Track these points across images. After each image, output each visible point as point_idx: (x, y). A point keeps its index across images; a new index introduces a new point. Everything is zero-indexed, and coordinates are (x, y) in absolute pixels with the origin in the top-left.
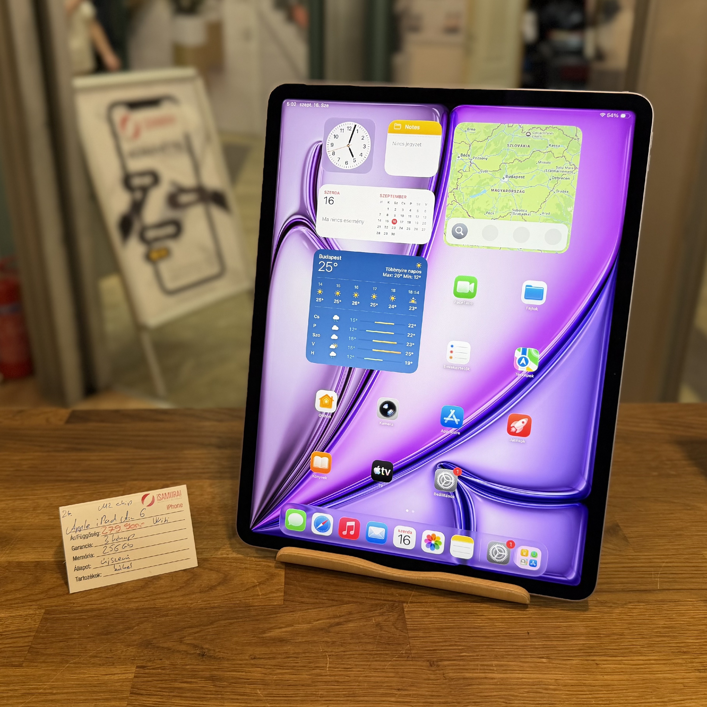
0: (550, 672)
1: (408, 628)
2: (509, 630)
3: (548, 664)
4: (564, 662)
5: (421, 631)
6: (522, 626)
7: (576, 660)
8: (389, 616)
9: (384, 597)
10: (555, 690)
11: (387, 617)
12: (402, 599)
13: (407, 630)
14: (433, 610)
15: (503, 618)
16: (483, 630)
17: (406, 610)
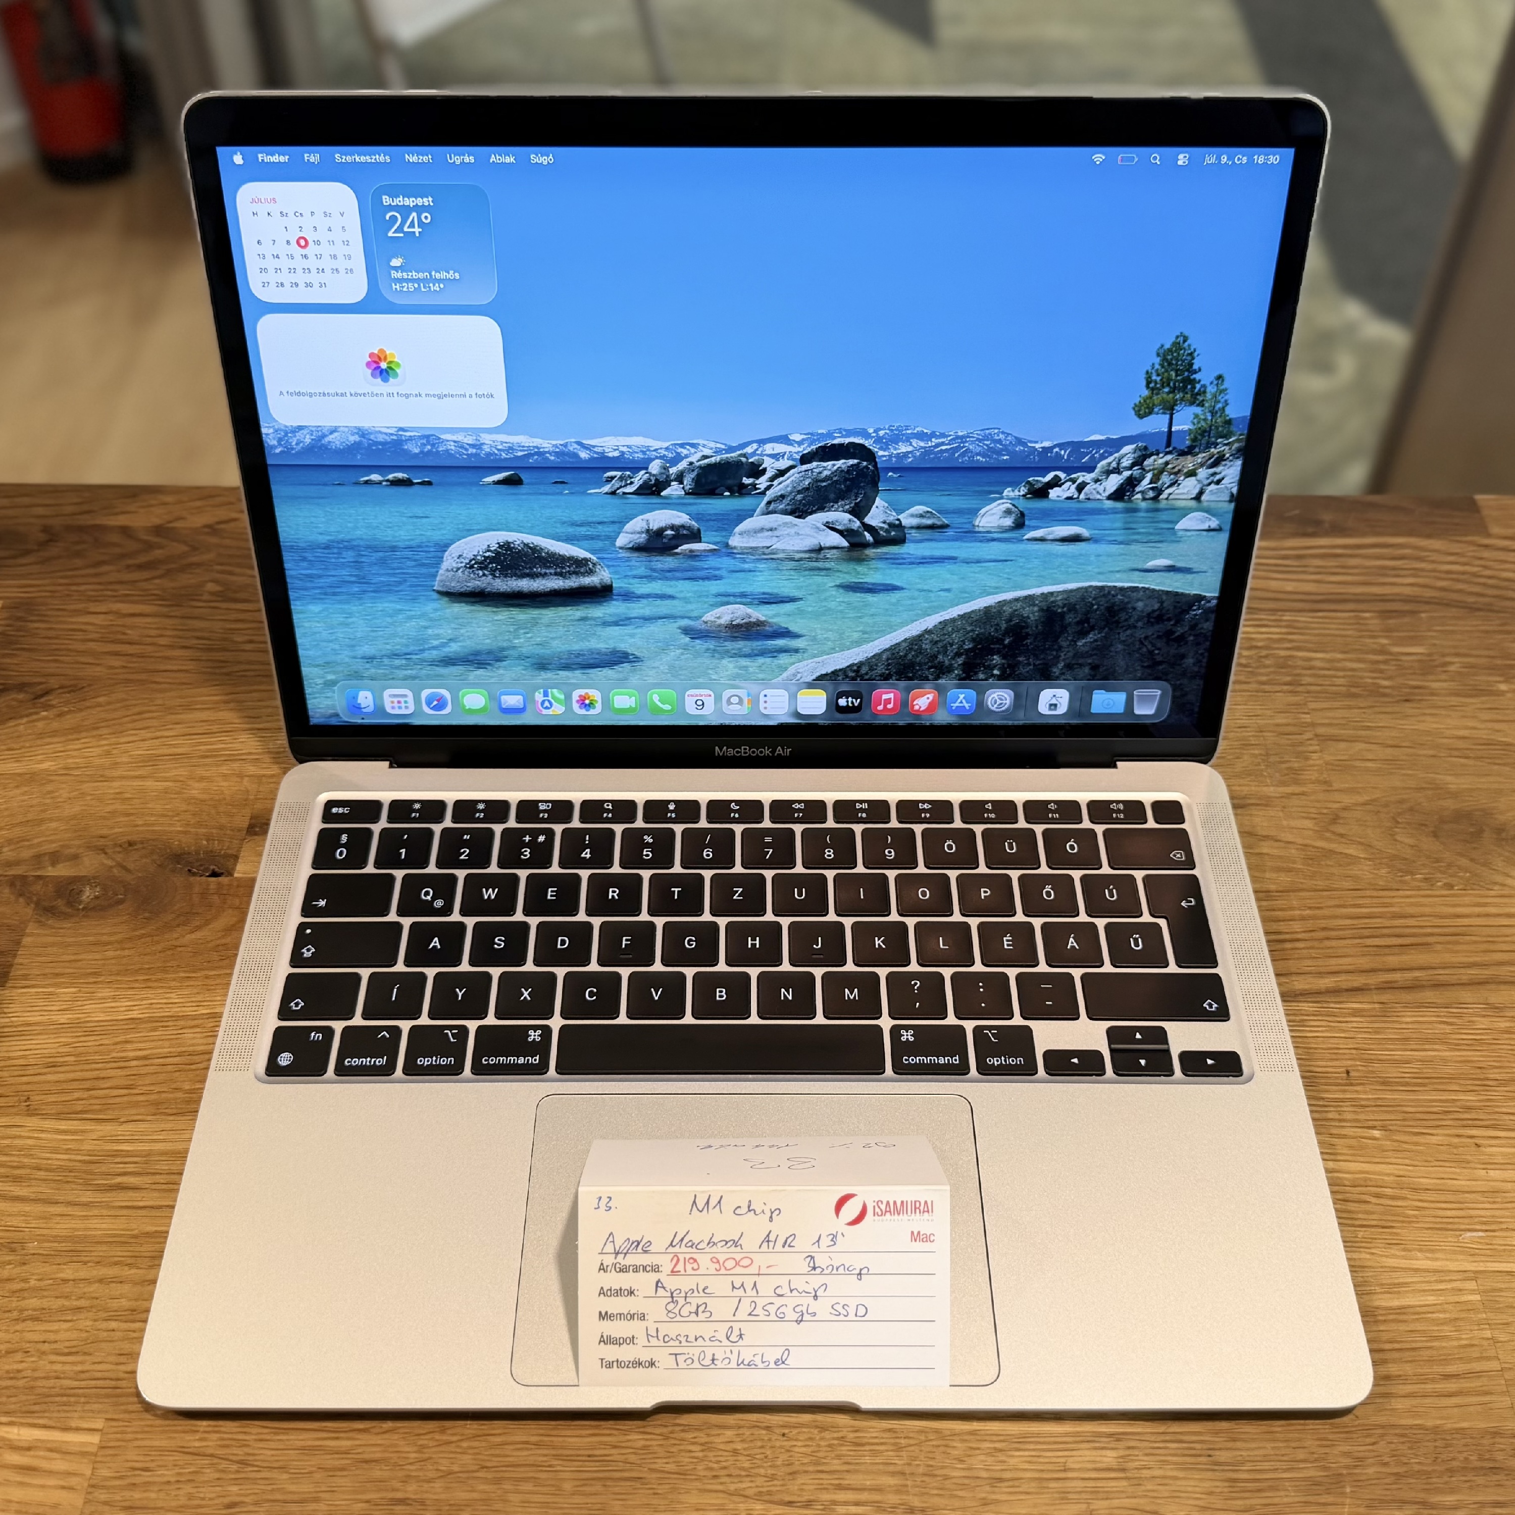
0: (1387, 1160)
3: (1384, 1143)
4: (1415, 1139)
7: (1437, 1135)
10: (1393, 1198)
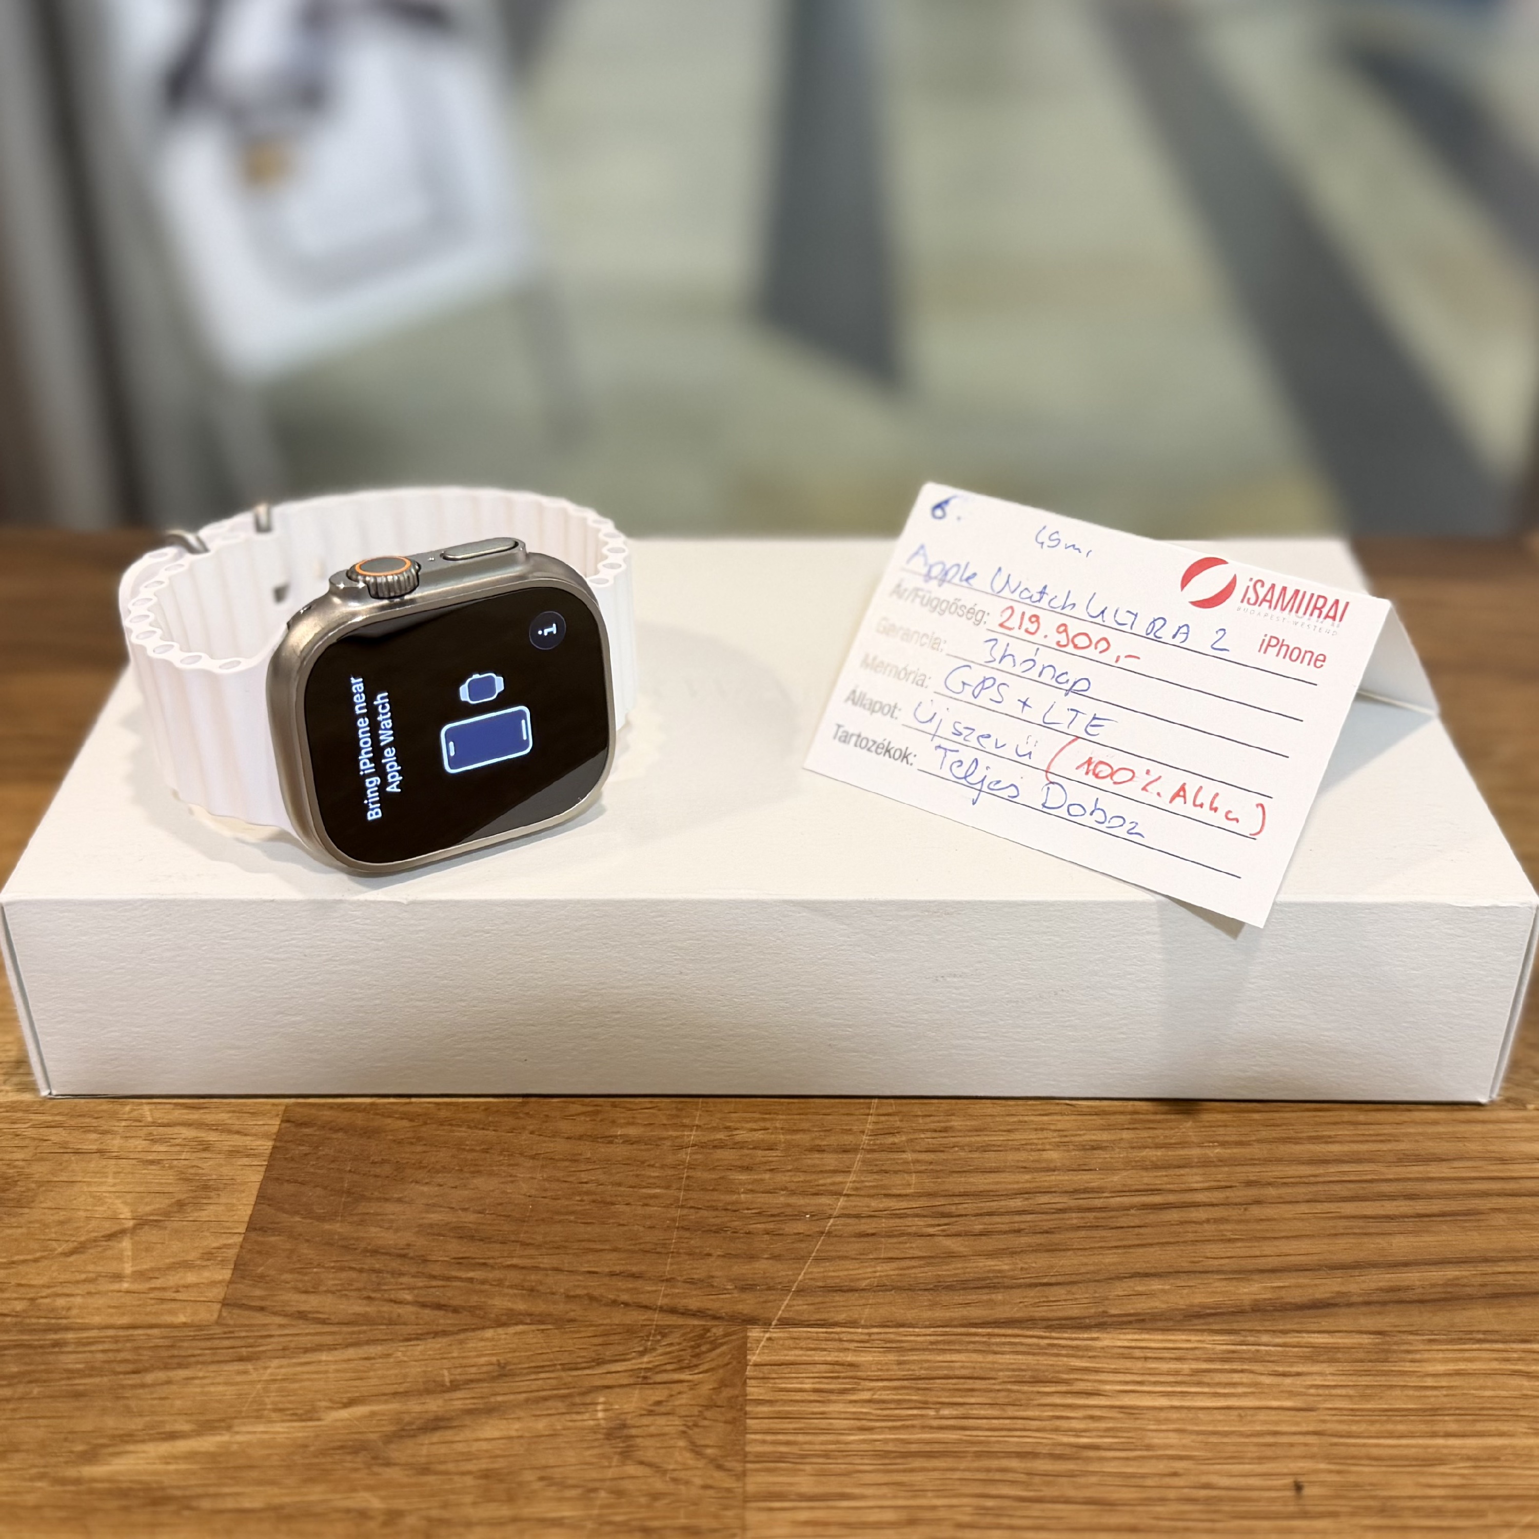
1: (748, 1449)
2: (1208, 1473)
5: (808, 1467)
6: (1269, 1452)
8: (677, 1388)
9: (666, 1296)
11: (666, 1393)
12: (747, 1304)
13: (744, 1457)
14: (878, 1363)
15: (1189, 1408)
16: (1091, 1468)
17: (753, 1358)
